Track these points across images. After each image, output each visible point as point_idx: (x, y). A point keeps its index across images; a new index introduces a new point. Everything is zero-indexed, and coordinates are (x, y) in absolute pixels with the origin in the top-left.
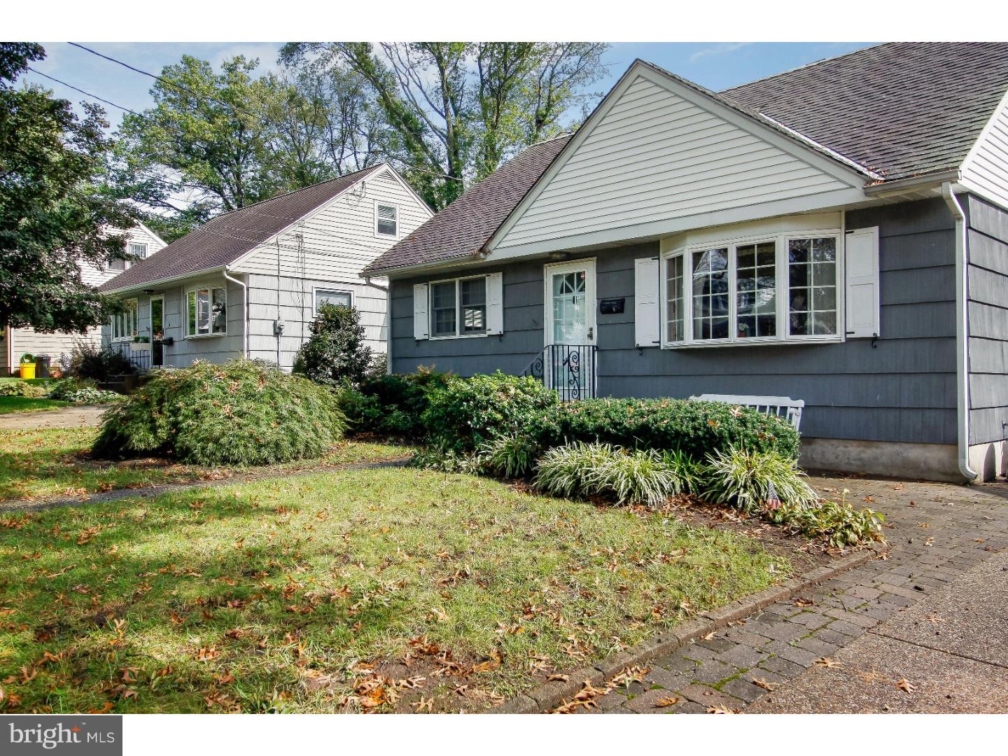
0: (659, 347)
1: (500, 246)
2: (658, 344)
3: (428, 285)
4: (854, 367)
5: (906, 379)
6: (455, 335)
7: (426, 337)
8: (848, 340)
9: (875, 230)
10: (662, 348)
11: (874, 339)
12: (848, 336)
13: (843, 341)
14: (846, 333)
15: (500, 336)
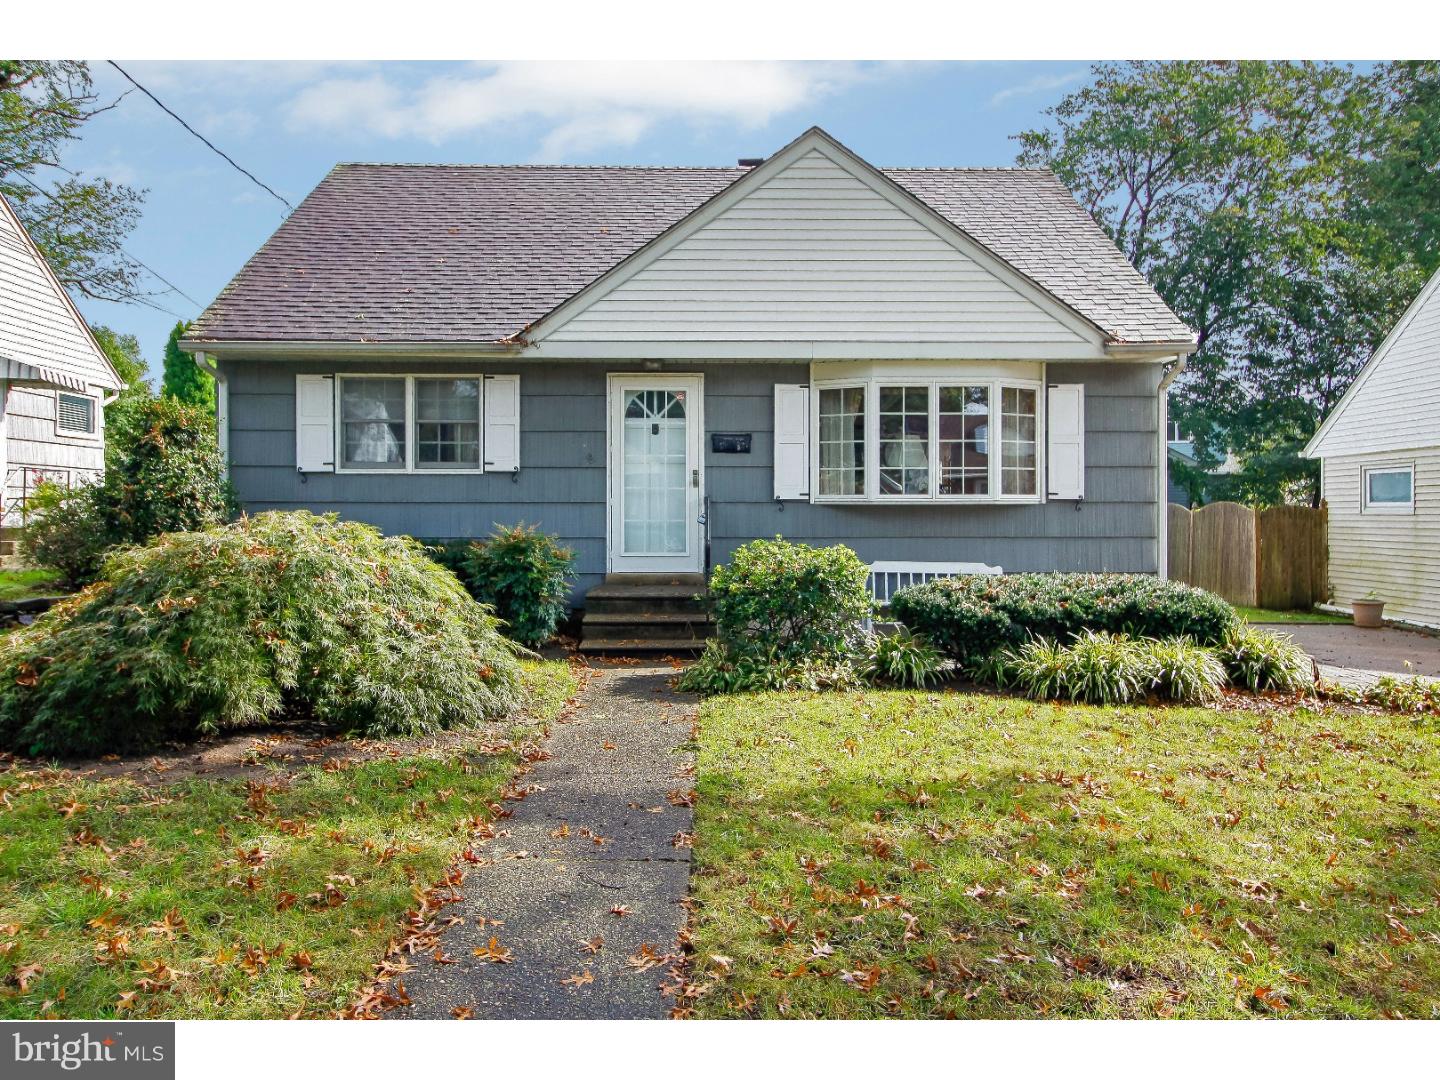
0: (808, 502)
1: (555, 337)
2: (807, 498)
3: (333, 378)
4: (1054, 530)
5: (1105, 544)
6: (404, 466)
7: (330, 468)
8: (1049, 501)
9: (1081, 387)
10: (812, 502)
11: (1076, 503)
12: (1051, 497)
13: (1044, 502)
14: (1048, 494)
15: (514, 474)
